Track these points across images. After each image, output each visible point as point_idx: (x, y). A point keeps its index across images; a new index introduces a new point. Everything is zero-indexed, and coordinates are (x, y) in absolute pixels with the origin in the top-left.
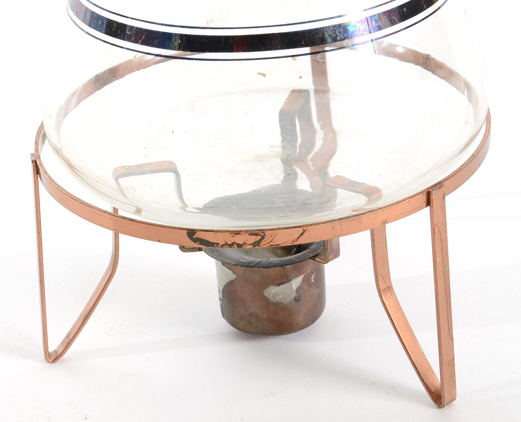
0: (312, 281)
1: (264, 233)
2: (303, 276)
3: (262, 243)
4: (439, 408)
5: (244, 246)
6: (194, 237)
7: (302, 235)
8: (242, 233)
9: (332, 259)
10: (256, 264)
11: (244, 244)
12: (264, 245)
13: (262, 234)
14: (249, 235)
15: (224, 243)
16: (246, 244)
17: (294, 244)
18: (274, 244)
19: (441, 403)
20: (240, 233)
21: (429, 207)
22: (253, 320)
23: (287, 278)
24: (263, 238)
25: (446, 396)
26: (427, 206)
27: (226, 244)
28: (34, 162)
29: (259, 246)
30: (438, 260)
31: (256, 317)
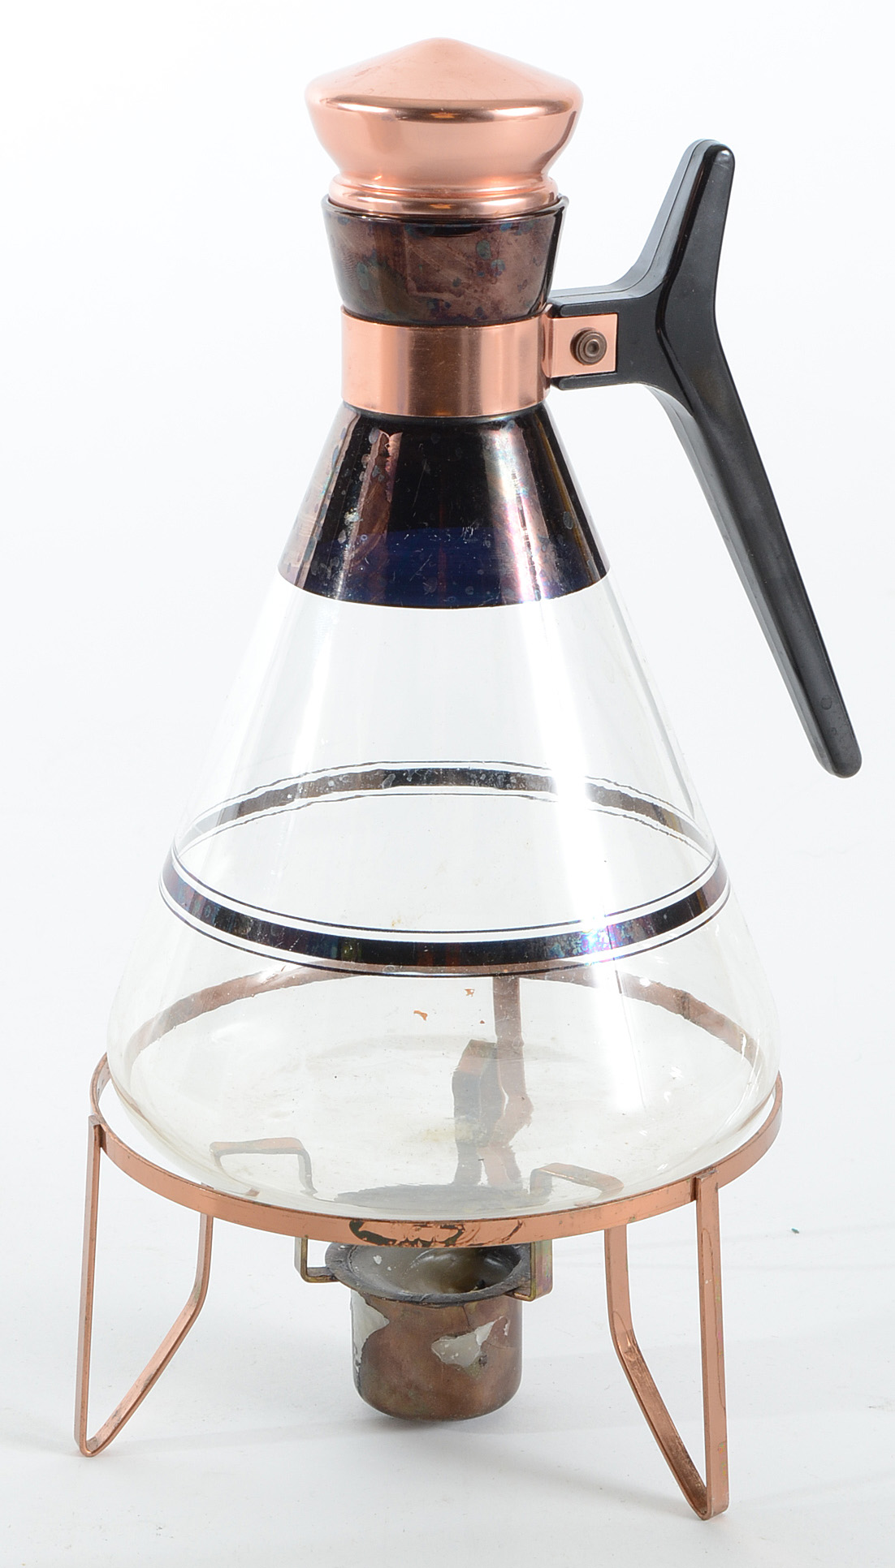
0: (506, 1334)
1: (462, 1226)
2: (492, 1323)
3: (459, 1241)
4: (703, 1519)
5: (432, 1244)
6: (360, 1230)
7: (516, 1230)
8: (432, 1225)
9: (541, 1295)
10: (424, 1299)
11: (432, 1242)
12: (461, 1244)
13: (460, 1228)
14: (441, 1228)
15: (403, 1240)
16: (436, 1241)
17: (504, 1244)
18: (476, 1243)
19: (706, 1512)
20: (428, 1225)
21: (695, 1201)
22: (411, 1394)
23: (469, 1325)
24: (460, 1233)
25: (714, 1501)
26: (692, 1201)
27: (407, 1241)
28: (97, 1128)
29: (454, 1245)
30: (707, 1282)
31: (417, 1388)
